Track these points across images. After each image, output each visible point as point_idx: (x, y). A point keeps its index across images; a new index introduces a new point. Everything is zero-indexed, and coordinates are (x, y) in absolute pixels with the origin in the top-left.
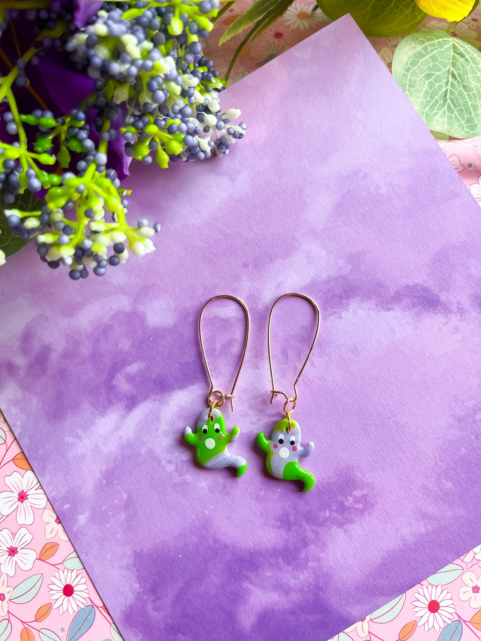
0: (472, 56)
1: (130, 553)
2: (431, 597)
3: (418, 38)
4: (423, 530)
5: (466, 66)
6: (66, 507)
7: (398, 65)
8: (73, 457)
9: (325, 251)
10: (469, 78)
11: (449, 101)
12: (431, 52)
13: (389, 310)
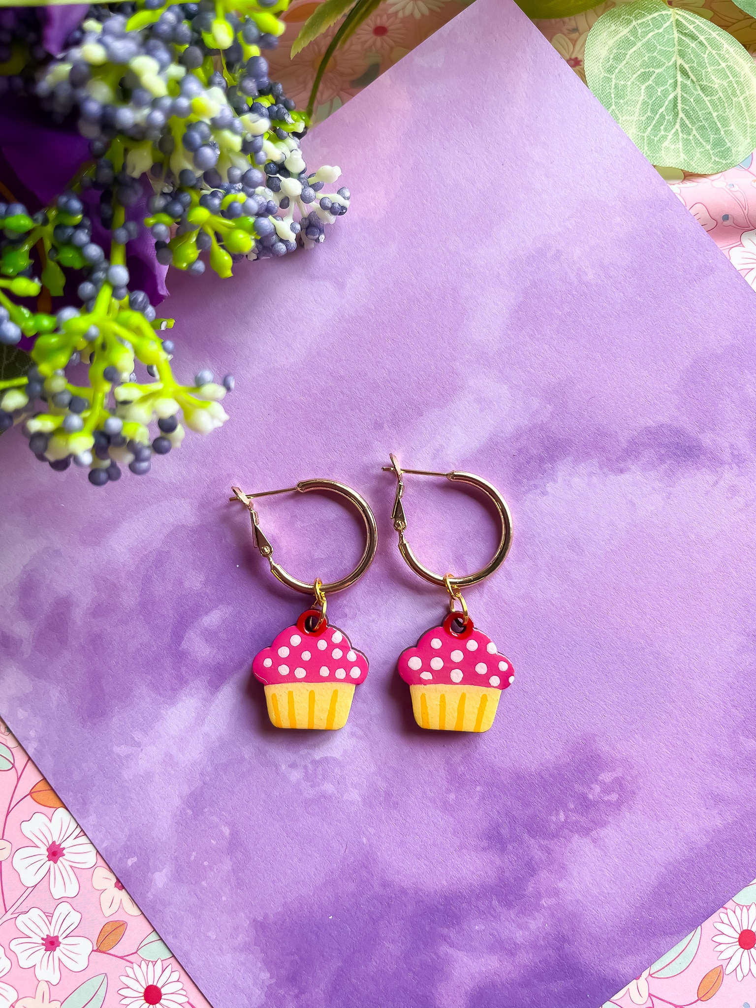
0: (710, 36)
1: (246, 923)
2: (741, 926)
3: (620, 16)
4: (718, 822)
5: (702, 54)
6: (130, 862)
7: (595, 64)
8: (131, 778)
9: (506, 387)
10: (708, 73)
11: (681, 115)
12: (643, 37)
13: (622, 471)
